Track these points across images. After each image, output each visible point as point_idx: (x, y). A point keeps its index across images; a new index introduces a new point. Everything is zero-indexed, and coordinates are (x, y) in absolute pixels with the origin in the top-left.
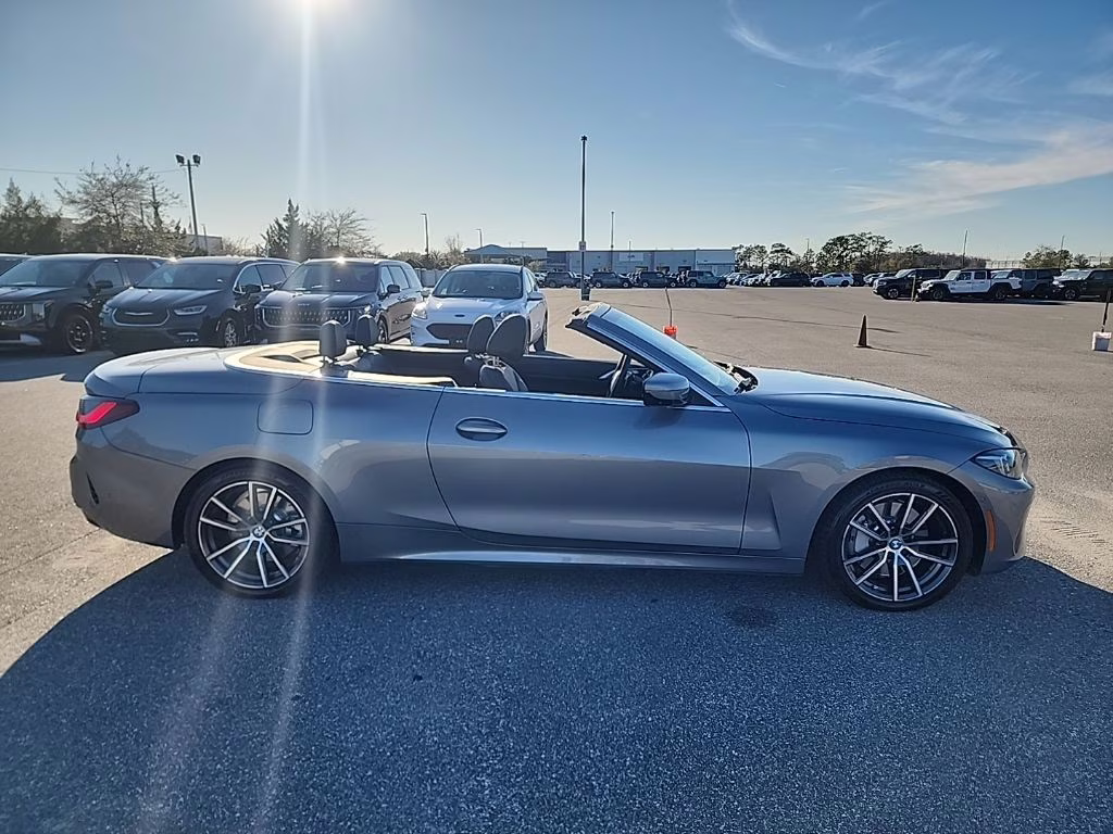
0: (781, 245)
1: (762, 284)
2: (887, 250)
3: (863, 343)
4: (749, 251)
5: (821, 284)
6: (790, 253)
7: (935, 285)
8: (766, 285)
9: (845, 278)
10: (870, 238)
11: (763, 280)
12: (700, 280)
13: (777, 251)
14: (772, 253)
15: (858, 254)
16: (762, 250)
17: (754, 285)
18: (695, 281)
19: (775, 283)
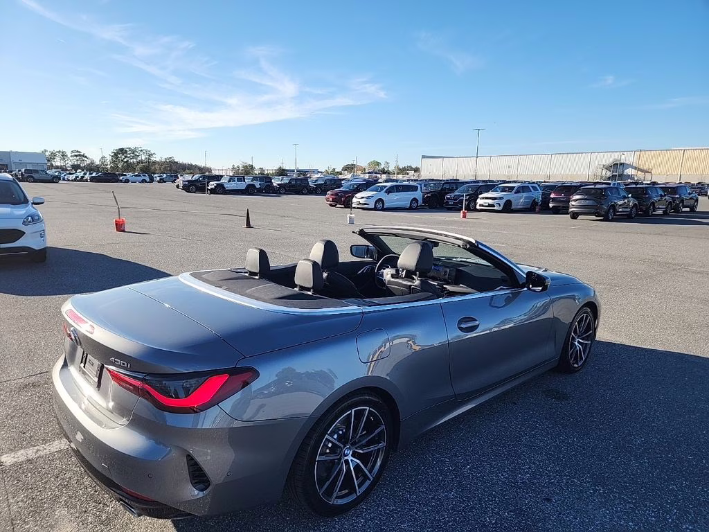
0: (78, 152)
1: (82, 180)
2: (153, 159)
3: (248, 225)
4: (53, 155)
5: (127, 181)
6: (86, 157)
7: (218, 185)
8: (86, 181)
9: (144, 178)
10: (142, 151)
11: (82, 177)
12: (36, 176)
13: (76, 156)
14: (71, 156)
15: (135, 160)
16: (64, 155)
17: (75, 180)
18: (32, 177)
19: (93, 180)
